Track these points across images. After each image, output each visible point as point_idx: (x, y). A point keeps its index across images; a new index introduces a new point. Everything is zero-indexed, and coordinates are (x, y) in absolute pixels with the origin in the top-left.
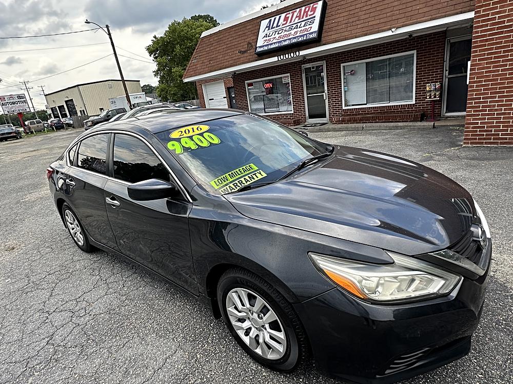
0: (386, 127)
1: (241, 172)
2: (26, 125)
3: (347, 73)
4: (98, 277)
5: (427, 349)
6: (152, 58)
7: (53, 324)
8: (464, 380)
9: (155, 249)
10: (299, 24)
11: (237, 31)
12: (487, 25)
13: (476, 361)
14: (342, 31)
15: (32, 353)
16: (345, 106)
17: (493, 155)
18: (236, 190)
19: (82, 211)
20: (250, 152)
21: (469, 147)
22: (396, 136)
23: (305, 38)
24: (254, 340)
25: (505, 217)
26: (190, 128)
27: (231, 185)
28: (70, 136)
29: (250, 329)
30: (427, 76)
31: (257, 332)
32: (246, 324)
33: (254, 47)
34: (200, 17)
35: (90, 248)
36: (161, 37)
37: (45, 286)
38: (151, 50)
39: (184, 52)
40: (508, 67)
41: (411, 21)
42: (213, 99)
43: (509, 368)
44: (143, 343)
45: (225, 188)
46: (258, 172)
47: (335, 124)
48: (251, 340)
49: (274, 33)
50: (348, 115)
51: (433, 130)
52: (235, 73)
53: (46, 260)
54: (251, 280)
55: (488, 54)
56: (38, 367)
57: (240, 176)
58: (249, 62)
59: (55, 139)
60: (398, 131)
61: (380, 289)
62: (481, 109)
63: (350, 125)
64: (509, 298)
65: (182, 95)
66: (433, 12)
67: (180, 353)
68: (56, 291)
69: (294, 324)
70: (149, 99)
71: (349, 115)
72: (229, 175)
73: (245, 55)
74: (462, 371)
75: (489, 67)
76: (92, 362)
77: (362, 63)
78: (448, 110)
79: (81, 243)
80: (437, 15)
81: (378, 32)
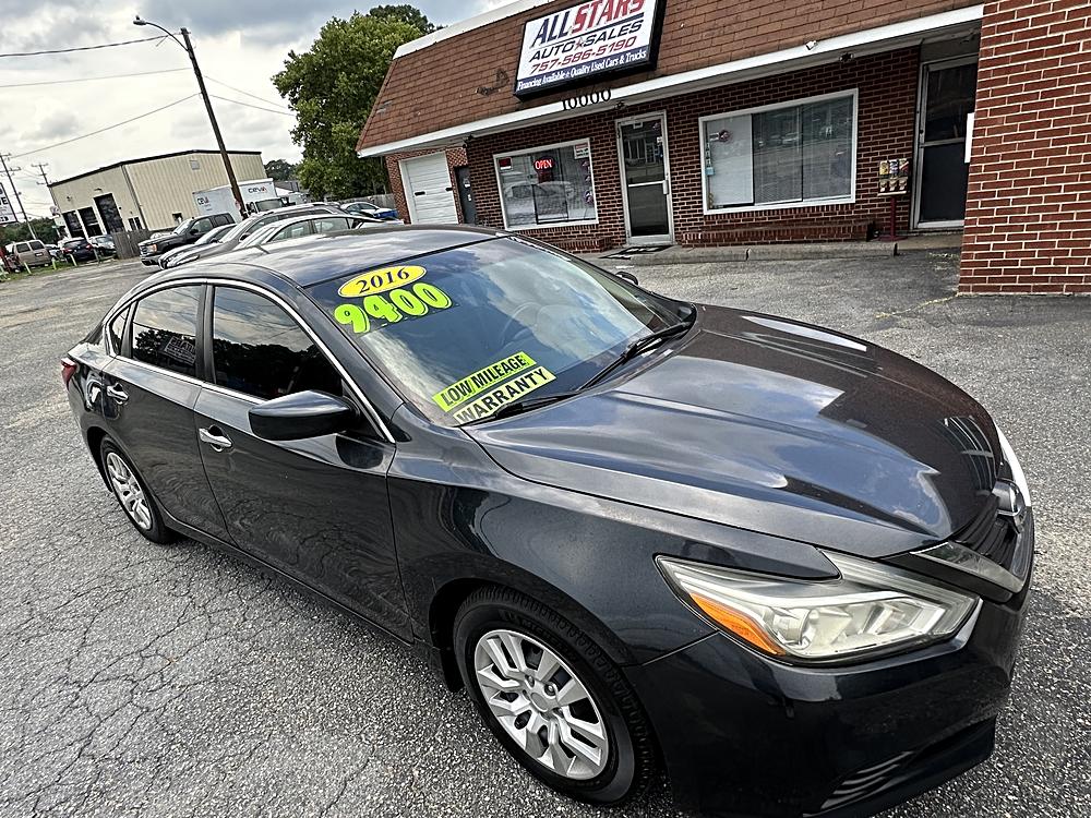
0: (797, 253)
1: (498, 371)
2: (8, 254)
3: (711, 137)
4: (187, 600)
5: (908, 753)
6: (287, 101)
7: (91, 709)
8: (979, 808)
9: (309, 535)
10: (608, 31)
11: (472, 45)
12: (1008, 38)
13: (1001, 766)
14: (701, 45)
15: (48, 778)
16: (709, 208)
17: (1020, 314)
18: (491, 412)
19: (145, 453)
20: (514, 320)
21: (969, 297)
22: (816, 274)
23: (622, 62)
24: (537, 739)
25: (1049, 450)
26: (382, 273)
27: (479, 402)
28: (110, 276)
29: (528, 714)
30: (881, 143)
31: (543, 722)
32: (519, 705)
33: (512, 80)
34: (390, 10)
35: (164, 535)
36: (306, 55)
37: (69, 623)
38: (284, 85)
39: (356, 87)
40: (1051, 128)
41: (847, 27)
42: (423, 193)
43: (1070, 779)
44: (293, 746)
45: (465, 409)
46: (537, 370)
47: (688, 246)
48: (531, 739)
49: (555, 50)
50: (714, 228)
51: (893, 260)
52: (471, 137)
53: (67, 563)
54: (529, 614)
55: (1011, 100)
56: (61, 808)
57: (497, 381)
58: (502, 114)
59: (76, 285)
60: (821, 262)
61: (810, 633)
62: (995, 216)
63: (720, 250)
64: (1065, 625)
65: (354, 184)
66: (893, 8)
67: (375, 767)
68: (94, 634)
69: (617, 693)
70: (282, 192)
71: (718, 228)
72: (473, 378)
73: (493, 97)
74: (973, 789)
75: (1014, 128)
76: (182, 794)
77: (744, 115)
78: (925, 217)
79: (145, 524)
80: (903, 13)
81: (779, 49)
